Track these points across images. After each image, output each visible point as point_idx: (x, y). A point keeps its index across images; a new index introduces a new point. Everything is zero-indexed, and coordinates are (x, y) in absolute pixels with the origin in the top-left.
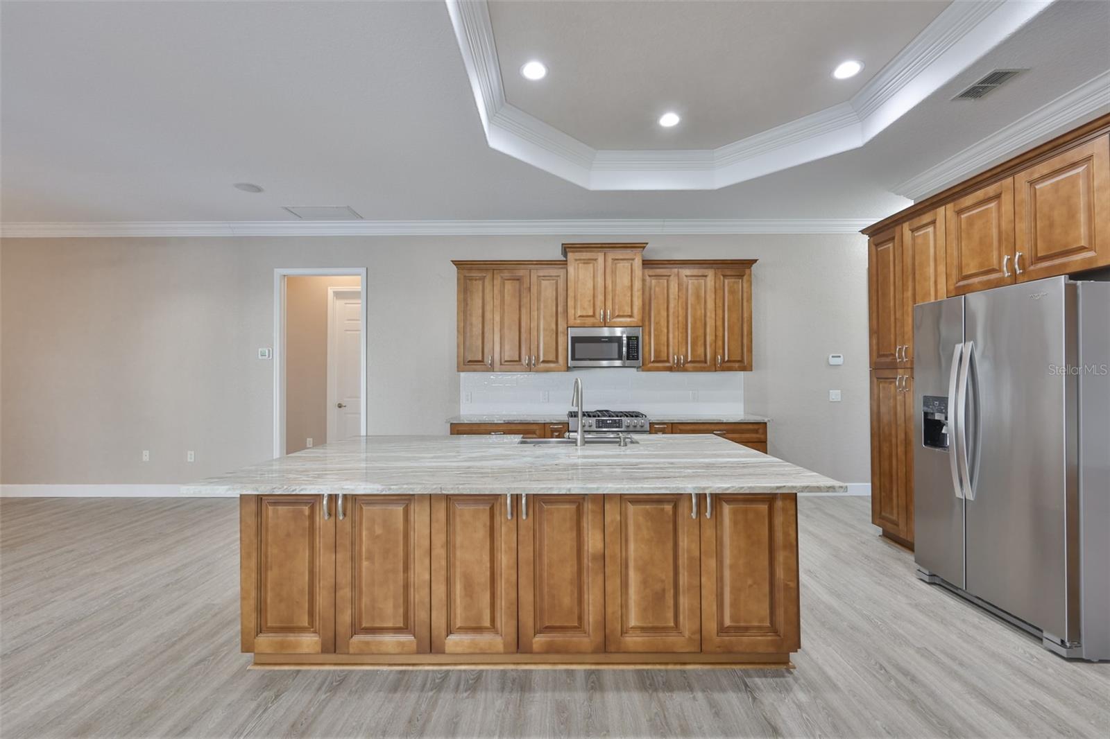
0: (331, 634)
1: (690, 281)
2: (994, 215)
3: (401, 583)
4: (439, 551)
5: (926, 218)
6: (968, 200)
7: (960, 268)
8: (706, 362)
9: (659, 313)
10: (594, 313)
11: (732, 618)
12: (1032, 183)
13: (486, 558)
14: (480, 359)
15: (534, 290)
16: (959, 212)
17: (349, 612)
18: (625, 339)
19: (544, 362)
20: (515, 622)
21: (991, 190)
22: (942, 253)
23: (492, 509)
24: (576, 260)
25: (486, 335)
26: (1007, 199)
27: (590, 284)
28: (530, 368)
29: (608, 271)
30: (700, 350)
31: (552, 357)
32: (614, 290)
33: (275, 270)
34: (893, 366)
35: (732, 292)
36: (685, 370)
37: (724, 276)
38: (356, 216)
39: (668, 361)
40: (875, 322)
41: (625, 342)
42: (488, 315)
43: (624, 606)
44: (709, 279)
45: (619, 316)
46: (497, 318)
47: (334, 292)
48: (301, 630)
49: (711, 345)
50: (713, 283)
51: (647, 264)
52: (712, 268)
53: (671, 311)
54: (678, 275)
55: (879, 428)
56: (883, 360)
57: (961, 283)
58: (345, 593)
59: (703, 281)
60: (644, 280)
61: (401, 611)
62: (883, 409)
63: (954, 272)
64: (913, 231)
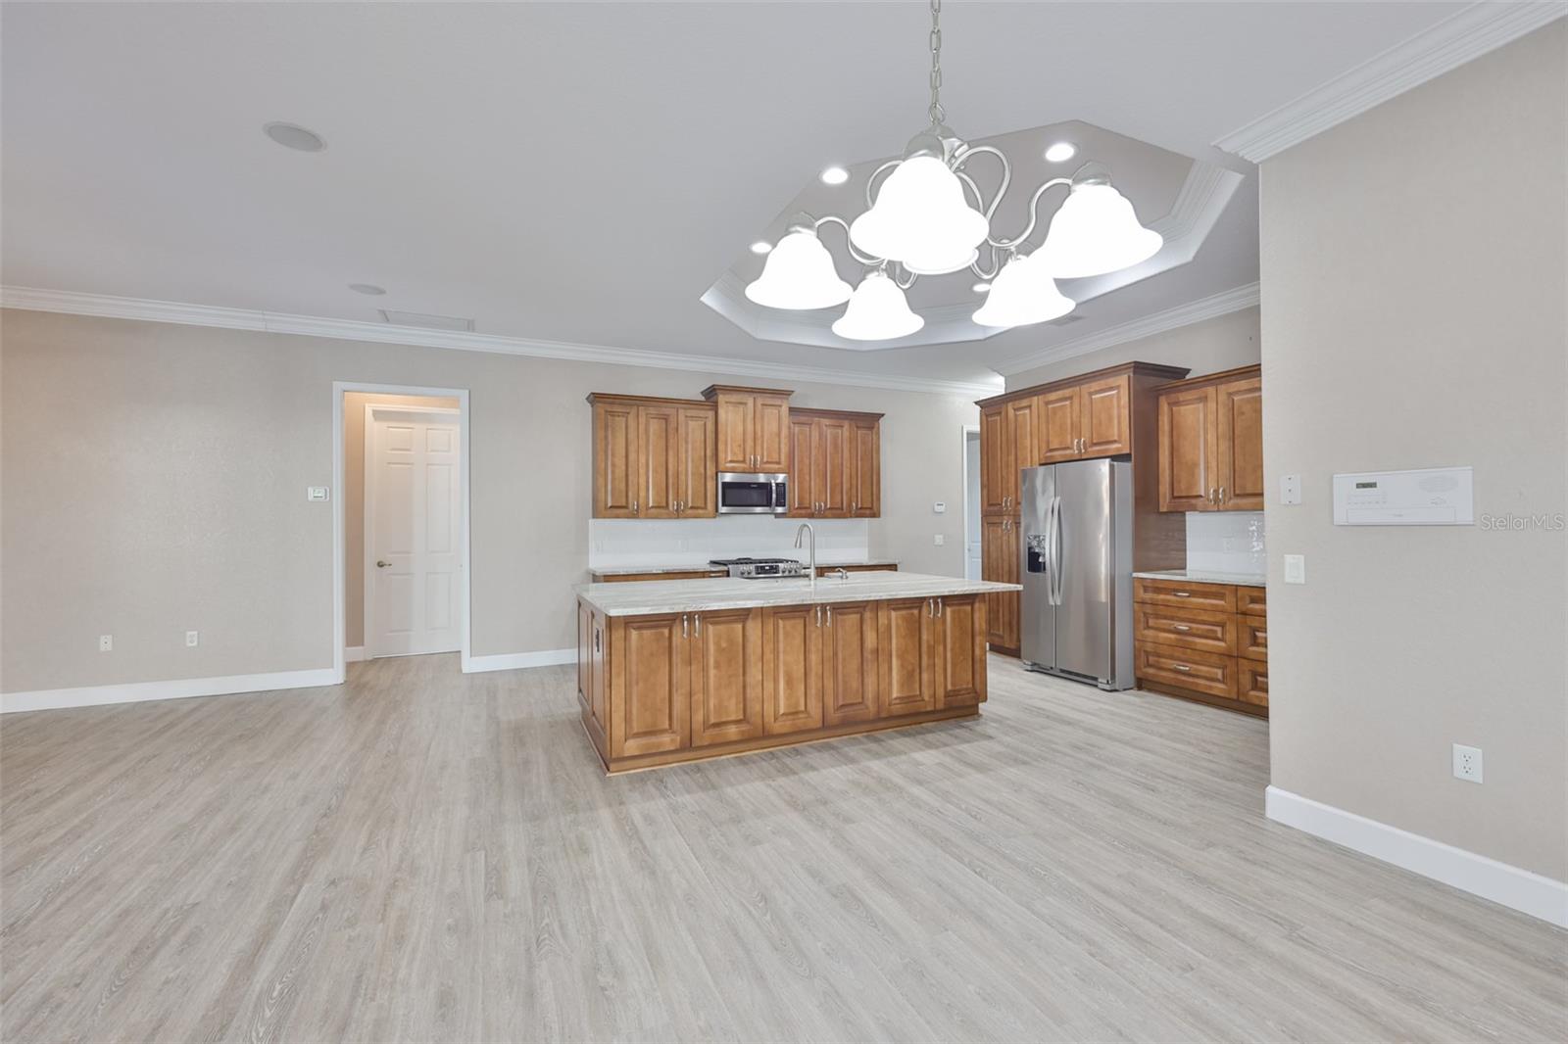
0: (687, 732)
1: (829, 431)
2: (1069, 410)
3: (741, 684)
4: (769, 656)
5: (1025, 402)
6: (1053, 396)
7: (1048, 442)
8: (842, 509)
9: (801, 461)
10: (744, 458)
11: (953, 684)
12: (1091, 394)
13: (802, 658)
14: (624, 504)
15: (682, 430)
16: (1047, 403)
17: (702, 712)
18: (774, 485)
19: (692, 508)
20: (821, 705)
21: (1067, 392)
22: (1035, 431)
23: (805, 621)
24: (727, 402)
25: (630, 478)
26: (1076, 400)
27: (740, 429)
28: (678, 514)
29: (758, 415)
30: (838, 499)
31: (700, 503)
32: (762, 436)
33: (335, 383)
34: (1000, 514)
35: (863, 443)
36: (824, 517)
37: (857, 427)
38: (470, 326)
39: (810, 508)
40: (985, 478)
41: (774, 488)
42: (632, 457)
43: (890, 684)
44: (844, 429)
45: (767, 462)
46: (642, 460)
47: (374, 411)
48: (663, 731)
49: (847, 493)
50: (848, 434)
51: (792, 410)
52: (847, 419)
53: (813, 459)
54: (819, 424)
55: (989, 563)
56: (992, 508)
57: (1048, 454)
58: (698, 697)
59: (840, 431)
60: (789, 428)
61: (741, 706)
62: (992, 548)
63: (1044, 446)
64: (1015, 410)
